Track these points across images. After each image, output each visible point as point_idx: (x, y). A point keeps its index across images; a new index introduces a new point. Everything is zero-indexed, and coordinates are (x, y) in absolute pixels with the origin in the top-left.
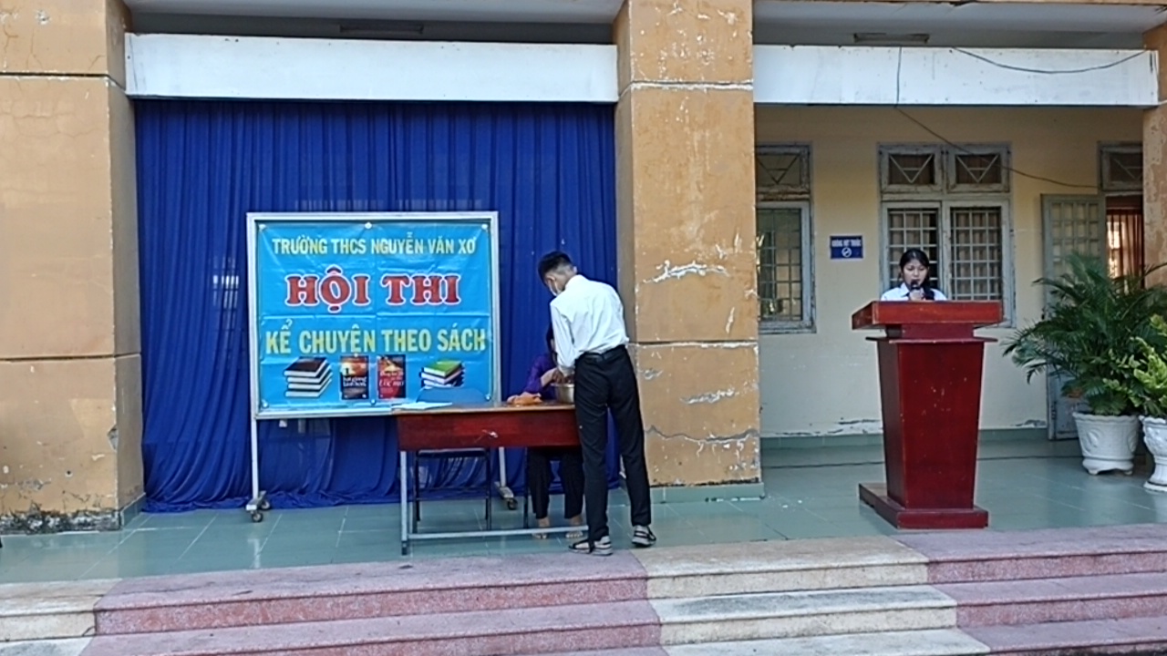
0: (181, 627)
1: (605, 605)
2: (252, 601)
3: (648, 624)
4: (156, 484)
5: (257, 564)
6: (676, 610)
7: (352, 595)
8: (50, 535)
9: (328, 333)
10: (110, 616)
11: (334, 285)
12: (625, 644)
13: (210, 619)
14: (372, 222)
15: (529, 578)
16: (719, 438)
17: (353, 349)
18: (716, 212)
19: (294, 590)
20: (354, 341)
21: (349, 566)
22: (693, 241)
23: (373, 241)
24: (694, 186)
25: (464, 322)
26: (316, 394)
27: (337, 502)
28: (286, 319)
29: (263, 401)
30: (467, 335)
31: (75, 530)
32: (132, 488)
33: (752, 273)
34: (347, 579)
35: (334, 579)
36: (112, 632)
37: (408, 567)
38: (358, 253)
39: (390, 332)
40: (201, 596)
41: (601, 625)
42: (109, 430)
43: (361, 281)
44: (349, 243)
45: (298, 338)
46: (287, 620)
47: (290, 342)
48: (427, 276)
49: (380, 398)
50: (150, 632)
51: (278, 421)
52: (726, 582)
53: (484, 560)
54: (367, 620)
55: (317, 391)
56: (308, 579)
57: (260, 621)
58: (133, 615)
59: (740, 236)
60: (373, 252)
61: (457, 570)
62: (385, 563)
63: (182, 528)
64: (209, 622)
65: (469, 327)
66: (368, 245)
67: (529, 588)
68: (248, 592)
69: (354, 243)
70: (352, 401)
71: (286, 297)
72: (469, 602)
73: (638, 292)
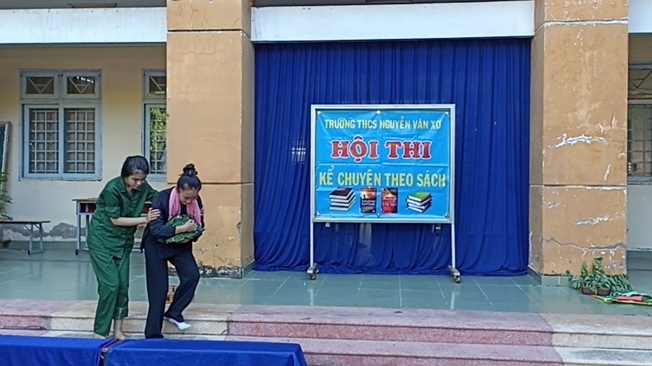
0: (272, 335)
1: (523, 346)
2: (310, 324)
3: (554, 362)
4: (261, 254)
5: (312, 303)
6: (573, 355)
7: (367, 326)
8: (207, 279)
9: (354, 174)
10: (235, 325)
11: (358, 147)
13: (287, 332)
14: (381, 110)
16: (598, 248)
17: (368, 184)
18: (600, 103)
19: (333, 320)
20: (369, 179)
21: (365, 309)
22: (583, 122)
23: (381, 121)
24: (584, 86)
25: (433, 170)
26: (346, 209)
27: (357, 272)
28: (330, 166)
29: (317, 212)
30: (435, 177)
31: (219, 277)
32: (248, 256)
33: (623, 142)
34: (364, 316)
35: (357, 316)
36: (236, 334)
37: (400, 312)
38: (372, 128)
39: (390, 174)
40: (283, 319)
41: (522, 359)
42: (237, 224)
43: (373, 144)
44: (367, 122)
45: (337, 176)
46: (330, 337)
47: (333, 179)
48: (412, 142)
49: (382, 213)
50: (256, 336)
51: (324, 224)
52: (607, 340)
53: (445, 312)
54: (375, 342)
55: (347, 207)
56: (342, 314)
57: (315, 336)
58: (247, 325)
59: (616, 119)
60: (381, 127)
61: (429, 316)
62: (386, 309)
63: (273, 280)
64: (287, 334)
65: (436, 172)
66: (378, 123)
67: (474, 332)
68: (308, 319)
69: (370, 122)
70: (367, 214)
71: (331, 153)
72: (437, 336)
73: (545, 154)
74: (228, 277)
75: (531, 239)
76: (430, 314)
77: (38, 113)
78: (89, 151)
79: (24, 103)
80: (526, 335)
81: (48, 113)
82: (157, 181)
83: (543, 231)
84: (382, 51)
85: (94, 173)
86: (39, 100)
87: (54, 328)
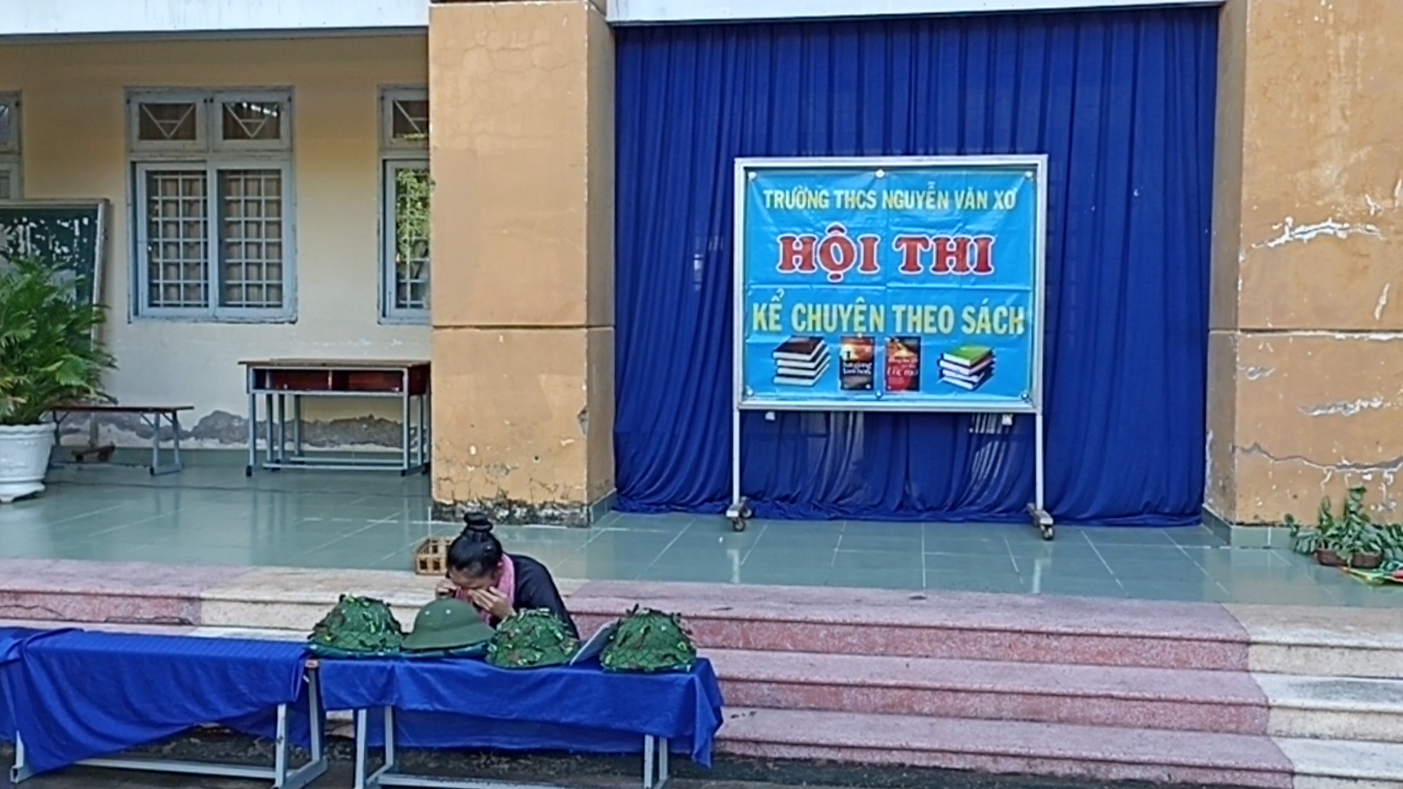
1: (1186, 672)
2: (731, 619)
3: (1251, 705)
4: (629, 478)
5: (736, 579)
6: (1292, 690)
7: (850, 624)
8: (517, 527)
9: (827, 307)
11: (835, 248)
12: (1215, 727)
14: (885, 169)
15: (1080, 627)
16: (1356, 466)
17: (857, 328)
18: (1370, 148)
19: (781, 612)
20: (858, 318)
21: (846, 590)
22: (1330, 190)
23: (885, 193)
24: (1336, 112)
25: (997, 297)
26: (810, 382)
27: (832, 515)
28: (776, 289)
29: (748, 387)
30: (1001, 313)
31: (542, 524)
32: (602, 481)
34: (844, 606)
35: (829, 604)
37: (920, 598)
38: (866, 208)
39: (903, 308)
41: (1181, 697)
42: (579, 412)
43: (868, 242)
44: (856, 195)
45: (791, 312)
46: (772, 647)
47: (781, 317)
48: (952, 237)
49: (887, 389)
51: (766, 412)
52: (1369, 660)
53: (1016, 598)
54: (869, 658)
55: (811, 378)
56: (798, 600)
57: (741, 644)
58: (600, 621)
60: (884, 206)
61: (983, 607)
62: (891, 591)
63: (654, 530)
65: (1003, 304)
66: (879, 198)
67: (1080, 639)
68: (727, 609)
69: (862, 196)
70: (854, 392)
71: (777, 261)
72: (999, 649)
73: (1244, 261)
74: (560, 525)
75: (1211, 447)
76: (986, 601)
77: (164, 181)
78: (270, 261)
79: (134, 159)
80: (1190, 648)
81: (184, 180)
82: (411, 324)
83: (1237, 429)
84: (889, 39)
85: (280, 306)
86: (167, 153)
87: (208, 622)
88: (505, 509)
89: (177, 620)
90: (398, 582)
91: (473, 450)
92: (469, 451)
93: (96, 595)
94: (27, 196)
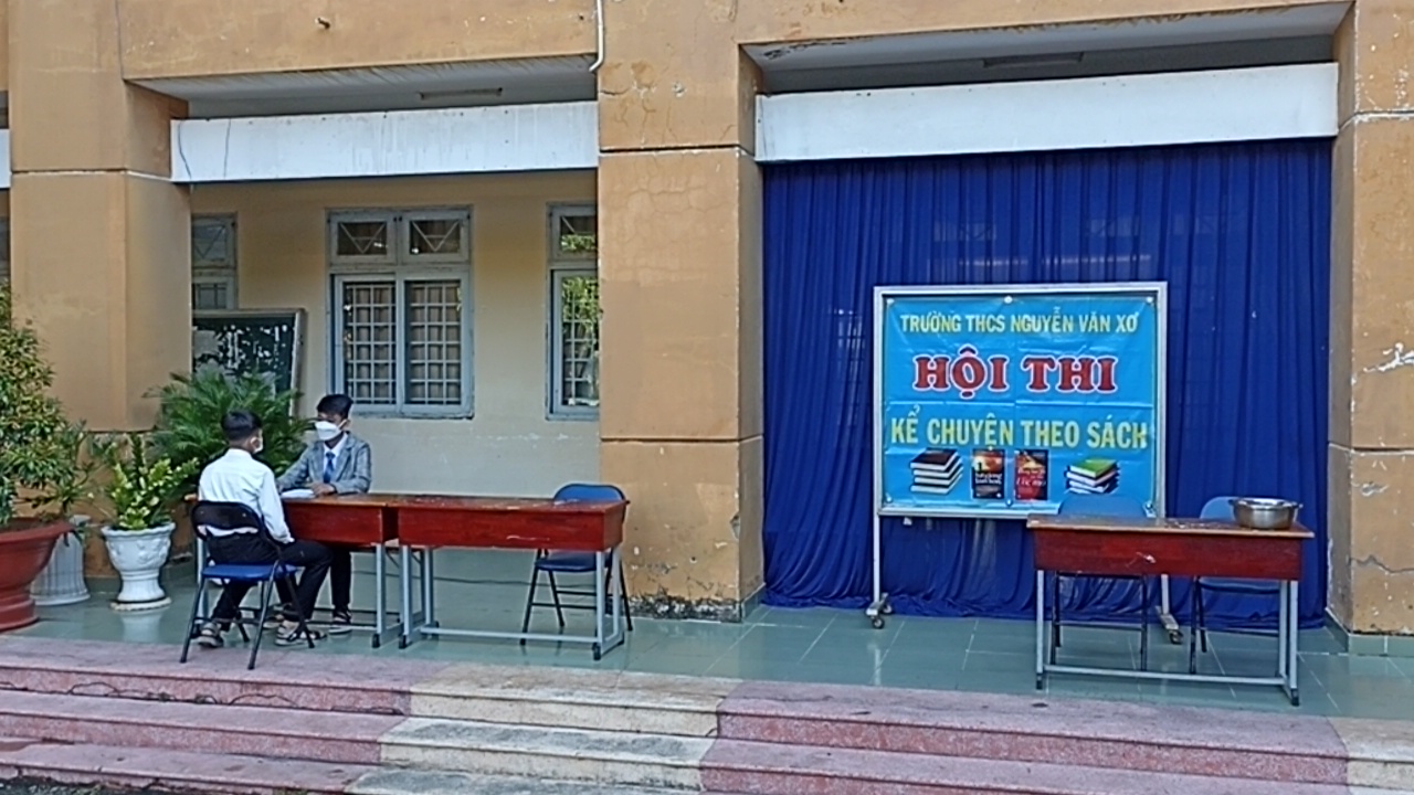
0: (799, 740)
1: (1287, 784)
2: (870, 723)
4: (776, 574)
5: (877, 682)
7: (977, 731)
8: (675, 621)
9: (959, 422)
10: (732, 720)
11: (967, 368)
13: (828, 736)
14: (1012, 295)
15: (1189, 739)
17: (988, 441)
19: (914, 717)
21: (974, 695)
23: (1013, 317)
25: (1120, 414)
26: (944, 491)
27: (965, 612)
28: (912, 406)
29: (887, 495)
30: (1124, 429)
31: (698, 618)
32: (752, 578)
34: (972, 712)
35: (958, 710)
36: (734, 736)
37: (1042, 705)
38: (995, 331)
39: (1031, 423)
40: (818, 711)
42: (732, 517)
43: (998, 363)
44: (986, 319)
45: (926, 426)
46: (906, 749)
47: (918, 431)
48: (1077, 358)
49: (1017, 498)
50: (769, 741)
51: (901, 518)
53: (1134, 708)
54: (992, 762)
55: (946, 487)
56: (930, 705)
57: (878, 746)
58: (753, 722)
60: (1012, 329)
61: (1100, 717)
62: (1016, 697)
63: (801, 627)
64: (827, 740)
65: (1127, 420)
66: (1007, 322)
67: (1189, 751)
68: (866, 713)
69: (991, 320)
70: (985, 500)
71: (914, 380)
72: (1114, 757)
73: (1355, 384)
74: (715, 620)
75: (1331, 554)
76: (1104, 710)
77: (358, 290)
78: (450, 361)
79: (333, 272)
80: (1293, 762)
81: (375, 289)
83: (1353, 542)
84: (1016, 174)
85: (458, 403)
86: (360, 268)
87: (416, 713)
88: (665, 604)
89: (390, 711)
90: (576, 679)
91: (637, 551)
92: (633, 551)
93: (324, 687)
94: (241, 306)
